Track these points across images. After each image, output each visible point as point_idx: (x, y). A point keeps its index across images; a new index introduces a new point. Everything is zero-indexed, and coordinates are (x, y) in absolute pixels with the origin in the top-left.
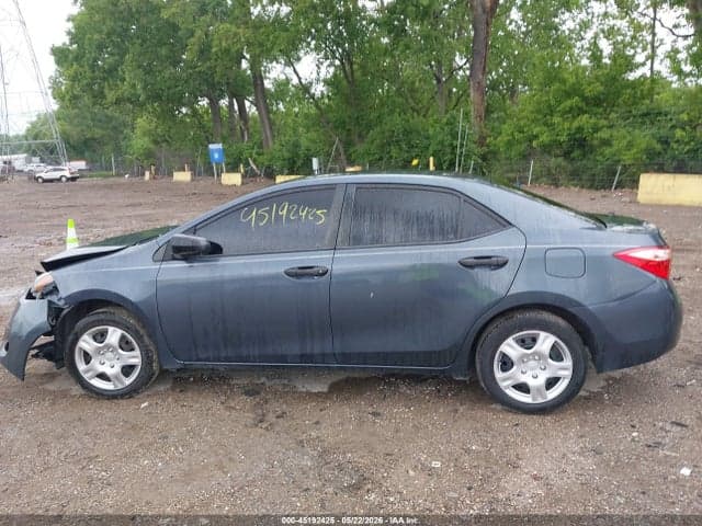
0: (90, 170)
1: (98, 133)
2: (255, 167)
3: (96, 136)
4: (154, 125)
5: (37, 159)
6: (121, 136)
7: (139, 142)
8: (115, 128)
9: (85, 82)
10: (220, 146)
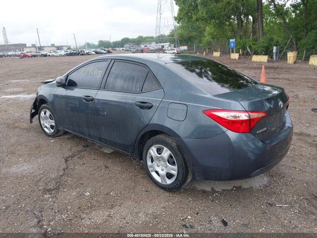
0: (189, 50)
1: (194, 34)
2: (249, 50)
3: (193, 35)
4: (213, 30)
5: (173, 45)
6: (202, 35)
7: (207, 38)
8: (200, 32)
9: (185, 12)
10: (234, 40)
